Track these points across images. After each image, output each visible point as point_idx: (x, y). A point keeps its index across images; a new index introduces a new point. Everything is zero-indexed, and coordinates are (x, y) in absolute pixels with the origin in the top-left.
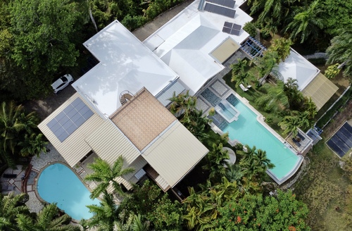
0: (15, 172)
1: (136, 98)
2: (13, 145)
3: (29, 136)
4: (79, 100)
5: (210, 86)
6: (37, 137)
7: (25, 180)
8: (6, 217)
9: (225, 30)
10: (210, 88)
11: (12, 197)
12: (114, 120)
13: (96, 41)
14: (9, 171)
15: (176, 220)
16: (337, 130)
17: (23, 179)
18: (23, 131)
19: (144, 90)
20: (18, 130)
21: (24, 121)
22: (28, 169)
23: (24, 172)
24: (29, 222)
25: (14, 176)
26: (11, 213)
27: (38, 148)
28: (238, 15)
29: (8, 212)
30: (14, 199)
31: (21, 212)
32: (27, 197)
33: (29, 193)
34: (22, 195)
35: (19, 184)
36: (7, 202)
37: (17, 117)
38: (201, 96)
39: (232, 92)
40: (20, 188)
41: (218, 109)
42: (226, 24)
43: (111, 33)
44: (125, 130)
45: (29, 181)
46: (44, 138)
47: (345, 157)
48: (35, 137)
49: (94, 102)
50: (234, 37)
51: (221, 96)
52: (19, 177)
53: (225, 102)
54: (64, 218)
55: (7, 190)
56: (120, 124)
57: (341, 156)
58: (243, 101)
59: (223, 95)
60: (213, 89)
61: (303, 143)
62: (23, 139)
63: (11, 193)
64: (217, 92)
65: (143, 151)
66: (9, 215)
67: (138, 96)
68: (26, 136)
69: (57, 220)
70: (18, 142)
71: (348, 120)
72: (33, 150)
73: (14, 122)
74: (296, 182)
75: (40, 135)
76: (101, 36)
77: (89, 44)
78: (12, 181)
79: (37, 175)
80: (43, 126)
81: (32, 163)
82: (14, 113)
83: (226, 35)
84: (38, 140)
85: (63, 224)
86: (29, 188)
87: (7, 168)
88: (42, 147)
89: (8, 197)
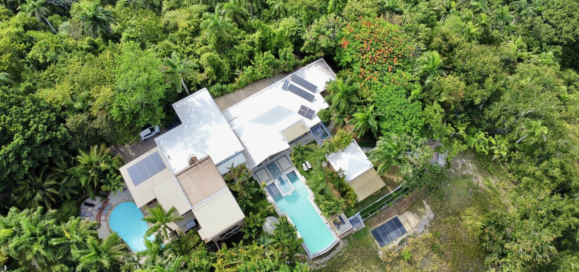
0: (94, 203)
1: (200, 163)
2: (97, 180)
3: (111, 175)
4: (157, 154)
5: (277, 160)
6: (117, 178)
7: (101, 210)
8: (80, 236)
9: (300, 112)
10: (276, 162)
11: (88, 222)
12: (179, 177)
13: (183, 104)
14: (89, 201)
15: (203, 265)
16: (385, 222)
17: (100, 209)
18: (107, 171)
19: (208, 158)
20: (103, 170)
21: (110, 163)
22: (105, 202)
23: (101, 203)
24: (96, 242)
25: (92, 205)
26: (84, 234)
27: (116, 187)
28: (316, 100)
29: (82, 232)
30: (88, 224)
31: (91, 235)
32: (100, 225)
33: (101, 222)
34: (95, 222)
35: (95, 213)
36: (83, 225)
37: (105, 158)
38: (266, 168)
39: (294, 169)
40: (95, 216)
41: (277, 182)
42: (303, 107)
43: (198, 100)
44: (185, 188)
45: (104, 212)
46: (122, 180)
47: (385, 247)
48: (115, 178)
49: (169, 157)
50: (306, 120)
51: (284, 171)
52: (96, 207)
53: (284, 177)
54: (122, 246)
55: (84, 216)
56: (182, 181)
57: (381, 246)
58: (302, 179)
59: (286, 170)
60: (278, 163)
61: (342, 227)
62: (105, 178)
63: (87, 219)
64: (280, 166)
65: (194, 207)
66: (82, 235)
67: (203, 161)
68: (108, 175)
69: (117, 247)
70: (101, 179)
71: (399, 214)
72: (112, 188)
73: (102, 161)
74: (329, 260)
75: (120, 176)
76: (189, 100)
77: (177, 106)
78: (90, 209)
79: (112, 208)
80: (123, 170)
81: (109, 197)
82: (103, 154)
83: (300, 117)
84: (117, 181)
85: (121, 250)
86: (103, 218)
87: (88, 197)
88: (119, 187)
89: (84, 221)
